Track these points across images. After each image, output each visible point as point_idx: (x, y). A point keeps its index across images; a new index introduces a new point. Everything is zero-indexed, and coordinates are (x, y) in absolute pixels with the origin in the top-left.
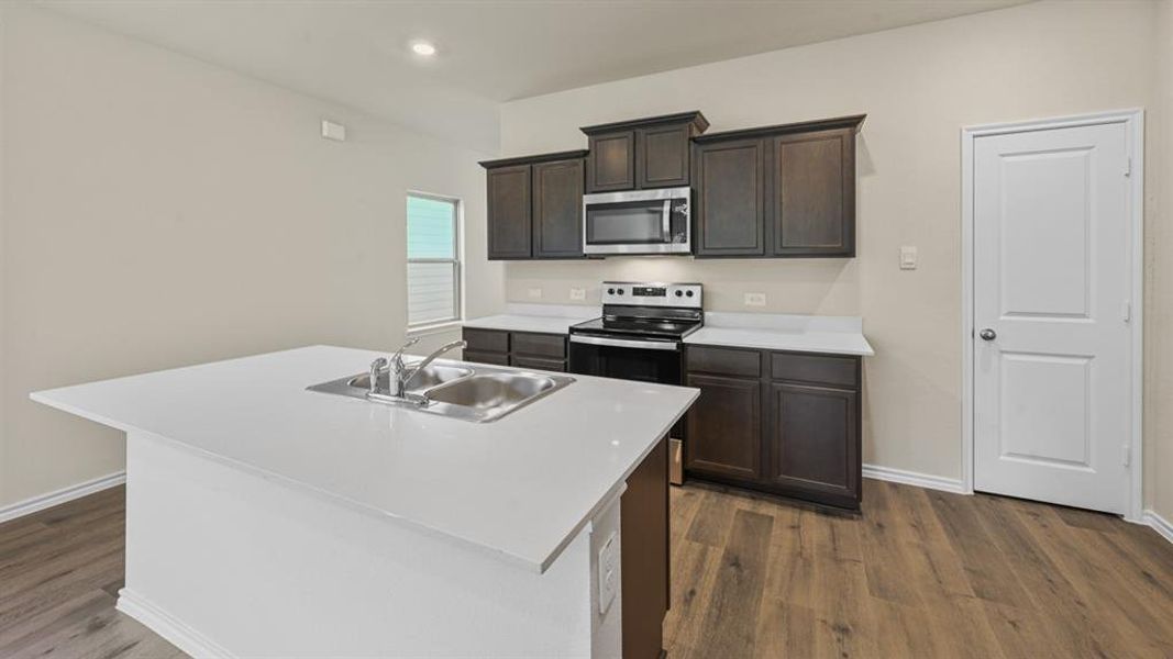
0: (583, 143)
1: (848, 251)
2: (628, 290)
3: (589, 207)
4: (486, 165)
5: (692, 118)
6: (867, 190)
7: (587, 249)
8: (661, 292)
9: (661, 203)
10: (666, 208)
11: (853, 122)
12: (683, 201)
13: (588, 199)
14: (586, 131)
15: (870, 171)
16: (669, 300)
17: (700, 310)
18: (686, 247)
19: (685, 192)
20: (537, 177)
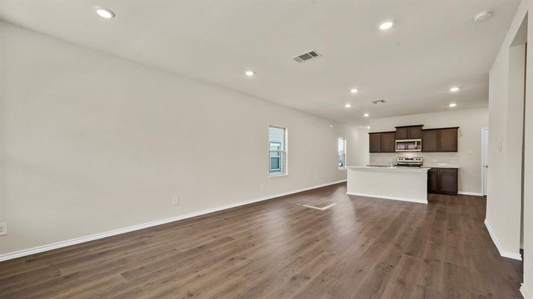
0: (395, 130)
1: (456, 151)
2: (404, 159)
3: (397, 143)
4: (369, 134)
5: (422, 126)
6: (460, 139)
7: (396, 151)
8: (413, 159)
9: (414, 142)
10: (416, 143)
11: (457, 128)
12: (420, 142)
13: (397, 141)
14: (396, 127)
15: (461, 135)
16: (415, 160)
17: (422, 162)
18: (420, 150)
19: (420, 140)
20: (383, 137)
